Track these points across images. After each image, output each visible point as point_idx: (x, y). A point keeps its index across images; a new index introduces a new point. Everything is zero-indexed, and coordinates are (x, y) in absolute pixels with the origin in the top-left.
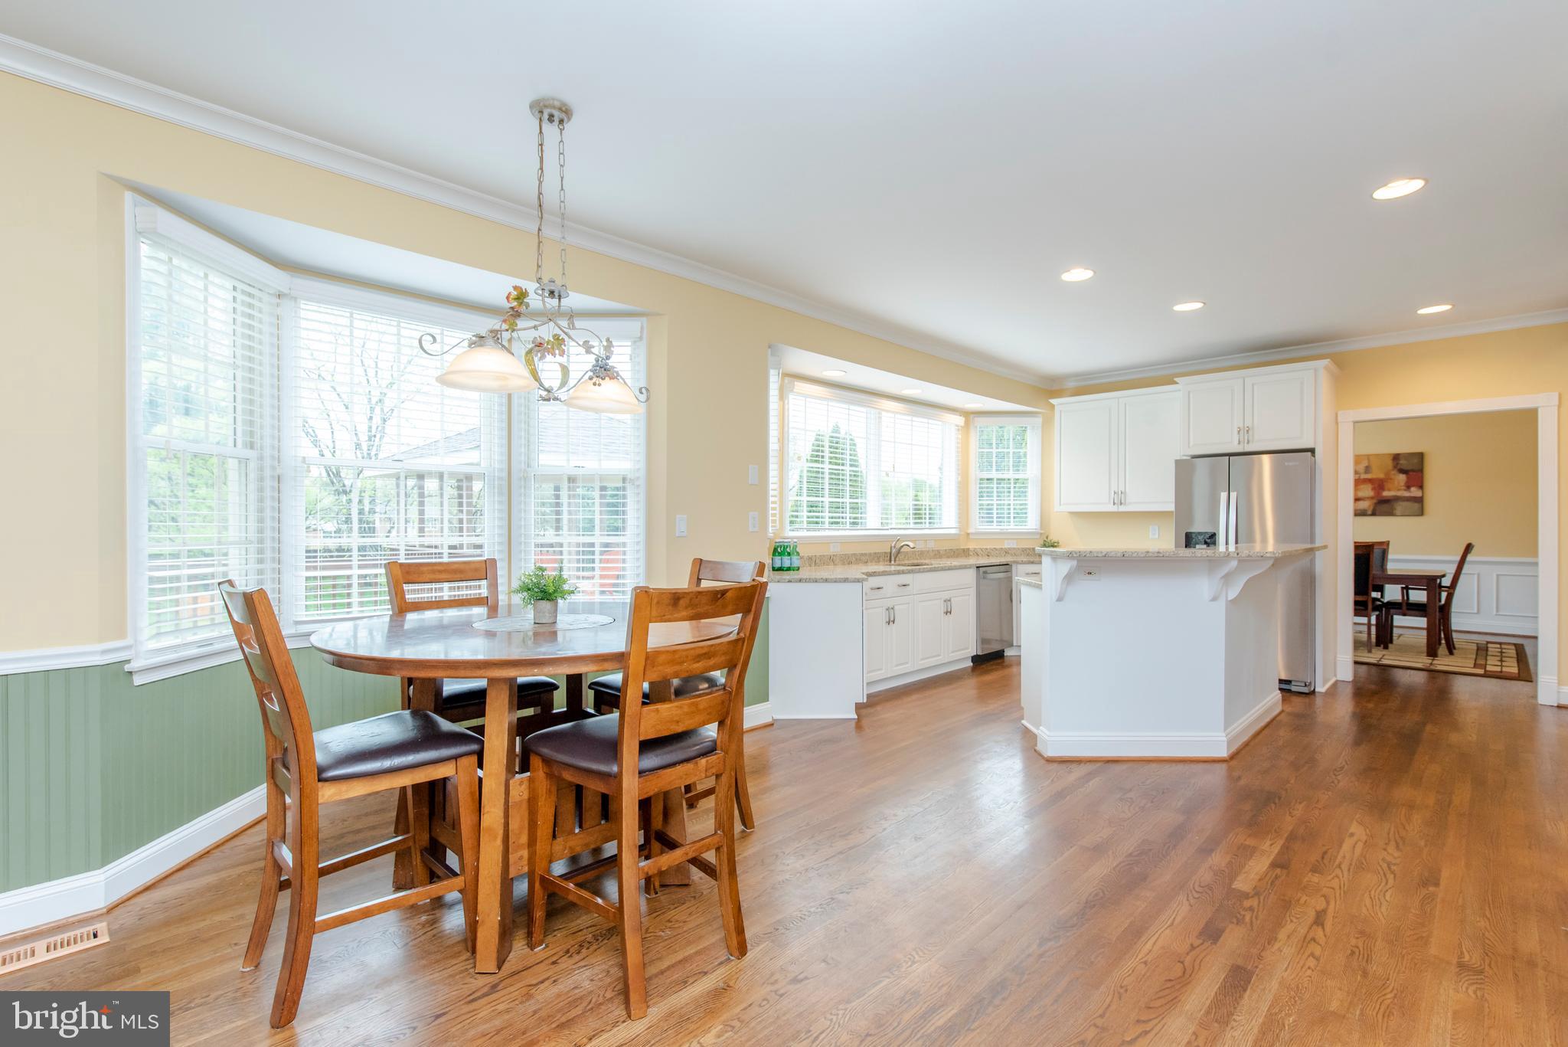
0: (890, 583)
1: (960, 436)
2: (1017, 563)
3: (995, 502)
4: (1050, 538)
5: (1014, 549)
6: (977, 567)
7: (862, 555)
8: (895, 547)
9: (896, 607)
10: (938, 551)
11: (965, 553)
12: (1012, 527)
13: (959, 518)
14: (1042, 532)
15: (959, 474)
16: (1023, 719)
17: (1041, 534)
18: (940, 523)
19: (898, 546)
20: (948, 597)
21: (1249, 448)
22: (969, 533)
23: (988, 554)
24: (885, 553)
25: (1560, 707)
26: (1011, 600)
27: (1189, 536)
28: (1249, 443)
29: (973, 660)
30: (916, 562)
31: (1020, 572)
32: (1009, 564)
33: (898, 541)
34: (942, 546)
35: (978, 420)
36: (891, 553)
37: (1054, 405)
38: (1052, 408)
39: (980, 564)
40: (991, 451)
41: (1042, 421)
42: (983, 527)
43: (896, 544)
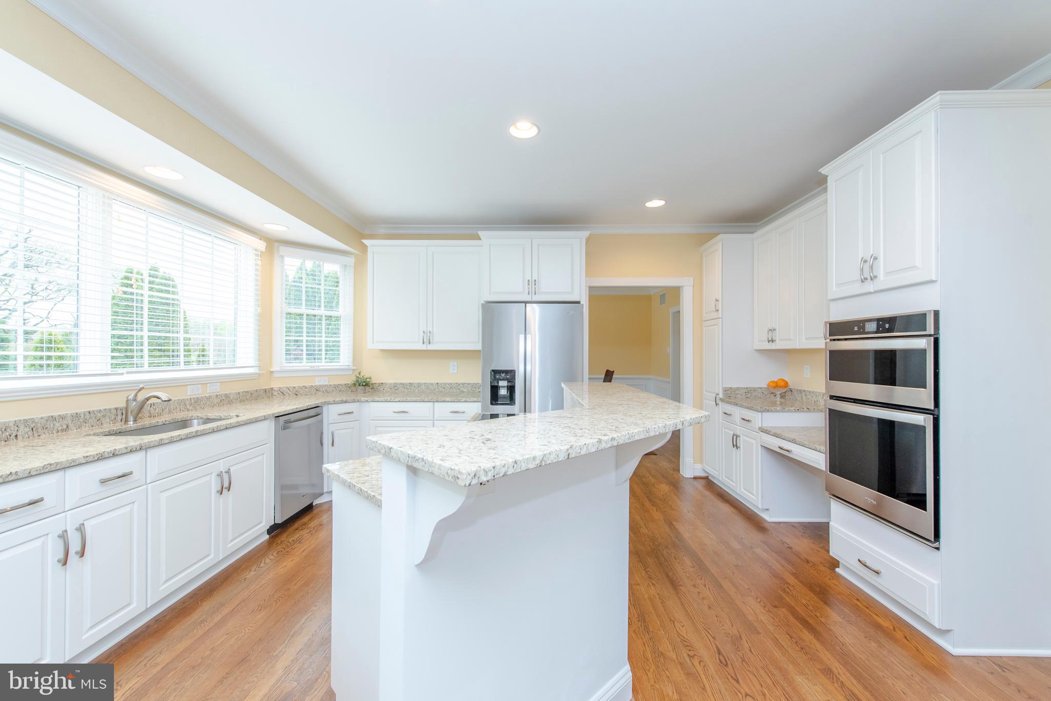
2: (329, 403)
3: (304, 339)
4: (362, 374)
6: (276, 417)
8: (135, 400)
10: (226, 395)
11: (268, 394)
12: (323, 364)
13: (259, 355)
14: (355, 368)
17: (353, 370)
19: (141, 397)
21: (535, 298)
22: (272, 370)
23: (296, 393)
24: (116, 409)
25: (695, 478)
26: (322, 444)
27: (495, 372)
28: (535, 294)
29: (269, 531)
30: (180, 416)
31: (331, 413)
32: (318, 407)
33: (140, 390)
34: (232, 390)
35: (283, 250)
36: (127, 409)
37: (367, 246)
38: (364, 248)
39: (279, 413)
40: (301, 285)
41: (353, 260)
42: (290, 365)
43: (136, 395)
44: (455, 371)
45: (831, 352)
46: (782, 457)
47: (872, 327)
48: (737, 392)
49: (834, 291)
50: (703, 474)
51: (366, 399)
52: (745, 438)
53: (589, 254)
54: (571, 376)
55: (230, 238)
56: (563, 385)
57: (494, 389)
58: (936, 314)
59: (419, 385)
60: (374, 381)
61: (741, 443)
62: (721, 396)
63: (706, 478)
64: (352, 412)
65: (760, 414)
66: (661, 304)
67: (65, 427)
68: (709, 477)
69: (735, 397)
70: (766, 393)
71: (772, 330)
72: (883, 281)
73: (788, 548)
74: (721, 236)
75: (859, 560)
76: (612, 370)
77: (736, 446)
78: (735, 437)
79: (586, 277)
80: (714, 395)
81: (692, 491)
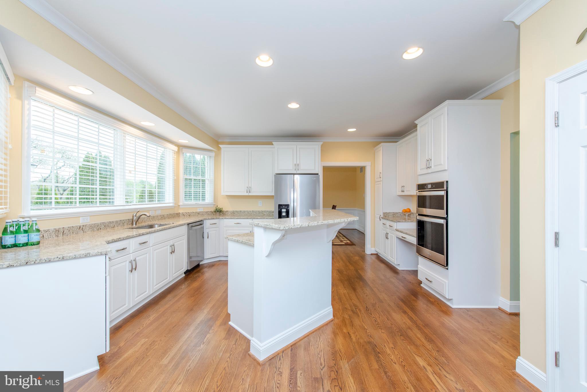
0: (132, 244)
1: (175, 157)
2: (206, 219)
3: (193, 190)
4: (218, 207)
5: (202, 212)
6: (188, 224)
7: (110, 222)
8: (136, 216)
9: (137, 259)
10: (163, 215)
11: (178, 215)
12: (201, 202)
13: (175, 198)
15: (175, 176)
16: (230, 321)
17: (214, 205)
18: (164, 200)
19: (138, 215)
20: (172, 244)
21: (298, 172)
22: (179, 204)
23: (190, 215)
24: (128, 220)
25: (372, 254)
26: (203, 238)
27: (280, 206)
28: (298, 170)
29: (185, 273)
30: (150, 223)
31: (207, 224)
32: (202, 221)
33: (138, 212)
34: (165, 213)
35: (184, 150)
36: (133, 220)
37: (221, 148)
38: (219, 149)
39: (189, 222)
40: (190, 166)
41: (214, 154)
42: (187, 202)
43: (136, 214)
44: (261, 205)
45: (418, 196)
46: (403, 241)
47: (429, 186)
48: (389, 214)
49: (420, 172)
50: (375, 253)
51: (222, 217)
52: (391, 234)
53: (322, 151)
54: (314, 206)
55: (161, 145)
56: (310, 210)
57: (280, 213)
58: (447, 182)
59: (244, 212)
60: (224, 210)
61: (389, 237)
62: (382, 216)
63: (377, 254)
64: (216, 224)
65: (396, 223)
66: (360, 172)
67: (114, 226)
68: (378, 254)
69: (388, 217)
70: (402, 214)
71: (403, 187)
72: (433, 169)
73: (404, 278)
74: (382, 144)
75: (426, 278)
76: (335, 205)
77: (387, 238)
78: (387, 234)
79: (321, 161)
80: (379, 216)
81: (370, 260)
